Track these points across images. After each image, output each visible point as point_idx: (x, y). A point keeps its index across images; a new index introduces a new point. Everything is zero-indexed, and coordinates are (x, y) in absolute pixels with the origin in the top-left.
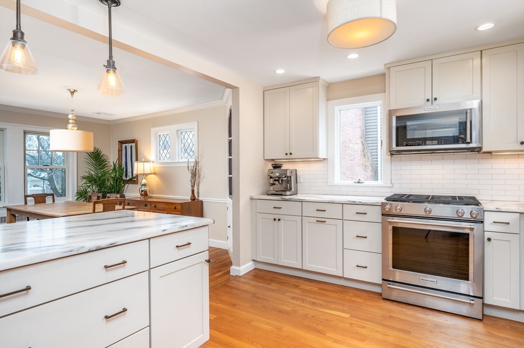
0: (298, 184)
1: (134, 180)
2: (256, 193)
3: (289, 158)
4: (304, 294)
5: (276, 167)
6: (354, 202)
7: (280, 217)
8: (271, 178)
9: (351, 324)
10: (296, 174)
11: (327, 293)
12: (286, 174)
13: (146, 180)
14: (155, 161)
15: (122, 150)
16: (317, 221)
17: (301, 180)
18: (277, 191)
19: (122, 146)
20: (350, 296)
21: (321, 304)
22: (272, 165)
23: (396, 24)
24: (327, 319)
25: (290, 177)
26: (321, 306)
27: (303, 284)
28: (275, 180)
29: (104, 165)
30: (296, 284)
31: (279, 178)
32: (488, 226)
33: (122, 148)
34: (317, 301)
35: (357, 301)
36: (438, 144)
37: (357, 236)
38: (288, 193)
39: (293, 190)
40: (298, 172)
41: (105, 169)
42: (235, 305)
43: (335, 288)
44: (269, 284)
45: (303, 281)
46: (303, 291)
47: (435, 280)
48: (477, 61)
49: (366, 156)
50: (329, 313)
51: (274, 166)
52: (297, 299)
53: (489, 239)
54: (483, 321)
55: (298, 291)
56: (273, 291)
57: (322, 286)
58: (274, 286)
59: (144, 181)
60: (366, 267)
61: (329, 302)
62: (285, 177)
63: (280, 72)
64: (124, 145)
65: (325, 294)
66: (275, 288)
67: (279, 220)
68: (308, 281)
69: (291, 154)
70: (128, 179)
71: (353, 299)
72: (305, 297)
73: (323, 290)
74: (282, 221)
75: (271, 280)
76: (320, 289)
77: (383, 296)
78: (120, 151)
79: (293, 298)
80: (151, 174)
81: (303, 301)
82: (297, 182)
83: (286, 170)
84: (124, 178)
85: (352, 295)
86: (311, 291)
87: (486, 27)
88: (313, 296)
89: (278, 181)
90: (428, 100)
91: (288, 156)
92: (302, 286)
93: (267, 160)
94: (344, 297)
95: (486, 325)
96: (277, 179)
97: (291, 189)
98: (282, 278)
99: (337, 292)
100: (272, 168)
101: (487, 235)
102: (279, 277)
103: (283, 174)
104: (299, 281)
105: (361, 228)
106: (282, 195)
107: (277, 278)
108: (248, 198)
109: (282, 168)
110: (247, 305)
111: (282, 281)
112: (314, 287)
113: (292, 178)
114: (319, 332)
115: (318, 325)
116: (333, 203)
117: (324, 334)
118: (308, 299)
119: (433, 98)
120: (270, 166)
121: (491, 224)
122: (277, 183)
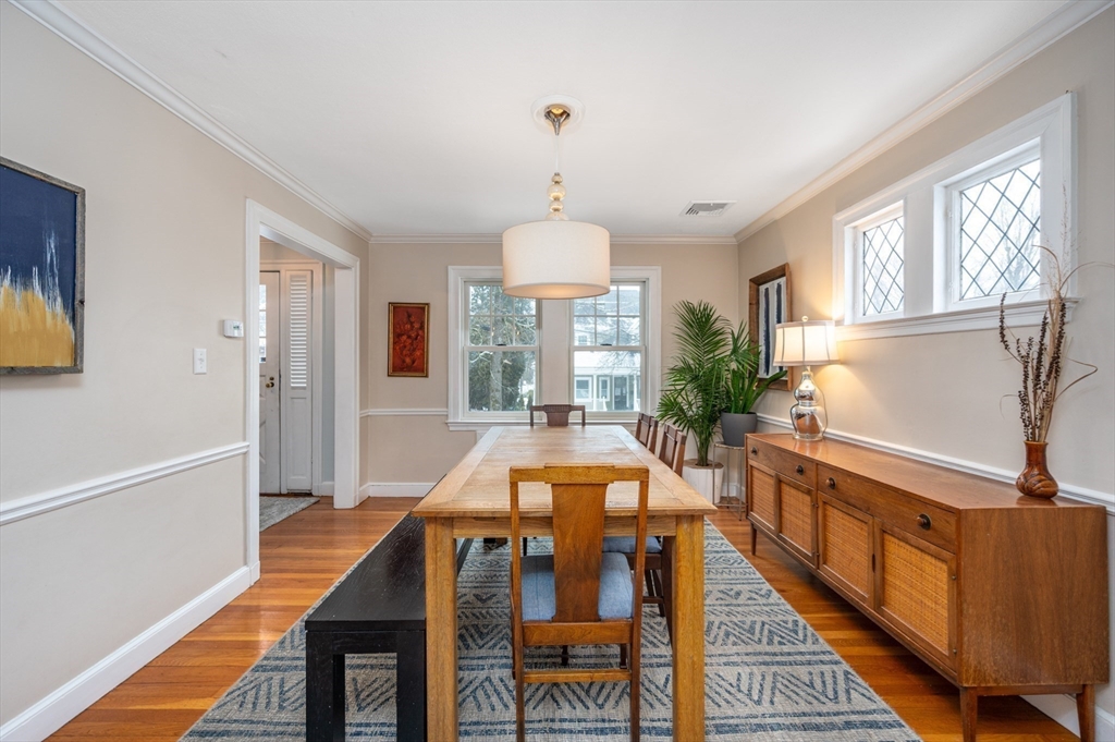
1: (783, 381)
13: (815, 383)
14: (848, 321)
15: (758, 303)
19: (758, 290)
29: (718, 342)
33: (758, 295)
41: (716, 353)
59: (806, 386)
64: (762, 288)
70: (770, 375)
78: (754, 303)
80: (830, 362)
84: (762, 374)
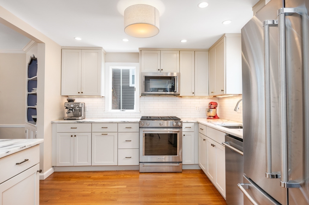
0: (86, 112)
2: (55, 119)
3: (80, 95)
4: (96, 181)
5: (70, 101)
6: (124, 121)
7: (76, 134)
8: (67, 108)
9: (129, 190)
10: (85, 105)
11: (110, 177)
12: (79, 105)
16: (102, 134)
17: (87, 109)
18: (71, 117)
20: (122, 175)
21: (108, 184)
22: (67, 99)
23: (159, 29)
24: (115, 191)
25: (81, 108)
26: (108, 185)
27: (93, 175)
28: (70, 110)
30: (88, 176)
31: (73, 108)
32: (184, 129)
34: (105, 183)
35: (127, 177)
36: (163, 92)
37: (126, 141)
38: (80, 118)
39: (82, 116)
40: (85, 104)
42: (47, 201)
43: (113, 173)
44: (69, 180)
45: (92, 173)
46: (94, 180)
47: (164, 158)
48: (178, 55)
49: (115, 95)
50: (115, 188)
51: (69, 100)
52: (92, 185)
53: (184, 135)
54: (182, 172)
55: (92, 180)
56: (74, 184)
57: (105, 174)
58: (73, 181)
60: (131, 157)
61: (112, 182)
62: (78, 108)
63: (78, 39)
65: (109, 178)
66: (74, 182)
67: (75, 136)
68: (95, 172)
69: (82, 93)
71: (125, 177)
72: (97, 183)
73: (106, 175)
74: (77, 137)
75: (69, 177)
76: (104, 175)
77: (140, 171)
79: (89, 185)
81: (97, 185)
82: (85, 111)
83: (79, 103)
85: (124, 175)
86: (99, 178)
87: (184, 41)
88: (102, 181)
89: (72, 110)
90: (159, 70)
91: (80, 94)
92: (92, 177)
93: (63, 96)
94: (120, 177)
95: (184, 174)
96: (72, 109)
97: (81, 116)
98: (77, 174)
99: (115, 175)
100: (68, 102)
101: (183, 133)
102: (74, 174)
103: (76, 106)
104: (89, 173)
105: (128, 136)
106: (75, 119)
107: (74, 175)
108: (50, 122)
109: (74, 102)
110: (58, 198)
111: (78, 176)
112: (101, 175)
113: (82, 108)
114: (113, 200)
115: (111, 196)
116: (112, 123)
117: (116, 201)
118: (99, 183)
119: (161, 69)
120: (65, 100)
121: (185, 128)
122: (71, 111)
